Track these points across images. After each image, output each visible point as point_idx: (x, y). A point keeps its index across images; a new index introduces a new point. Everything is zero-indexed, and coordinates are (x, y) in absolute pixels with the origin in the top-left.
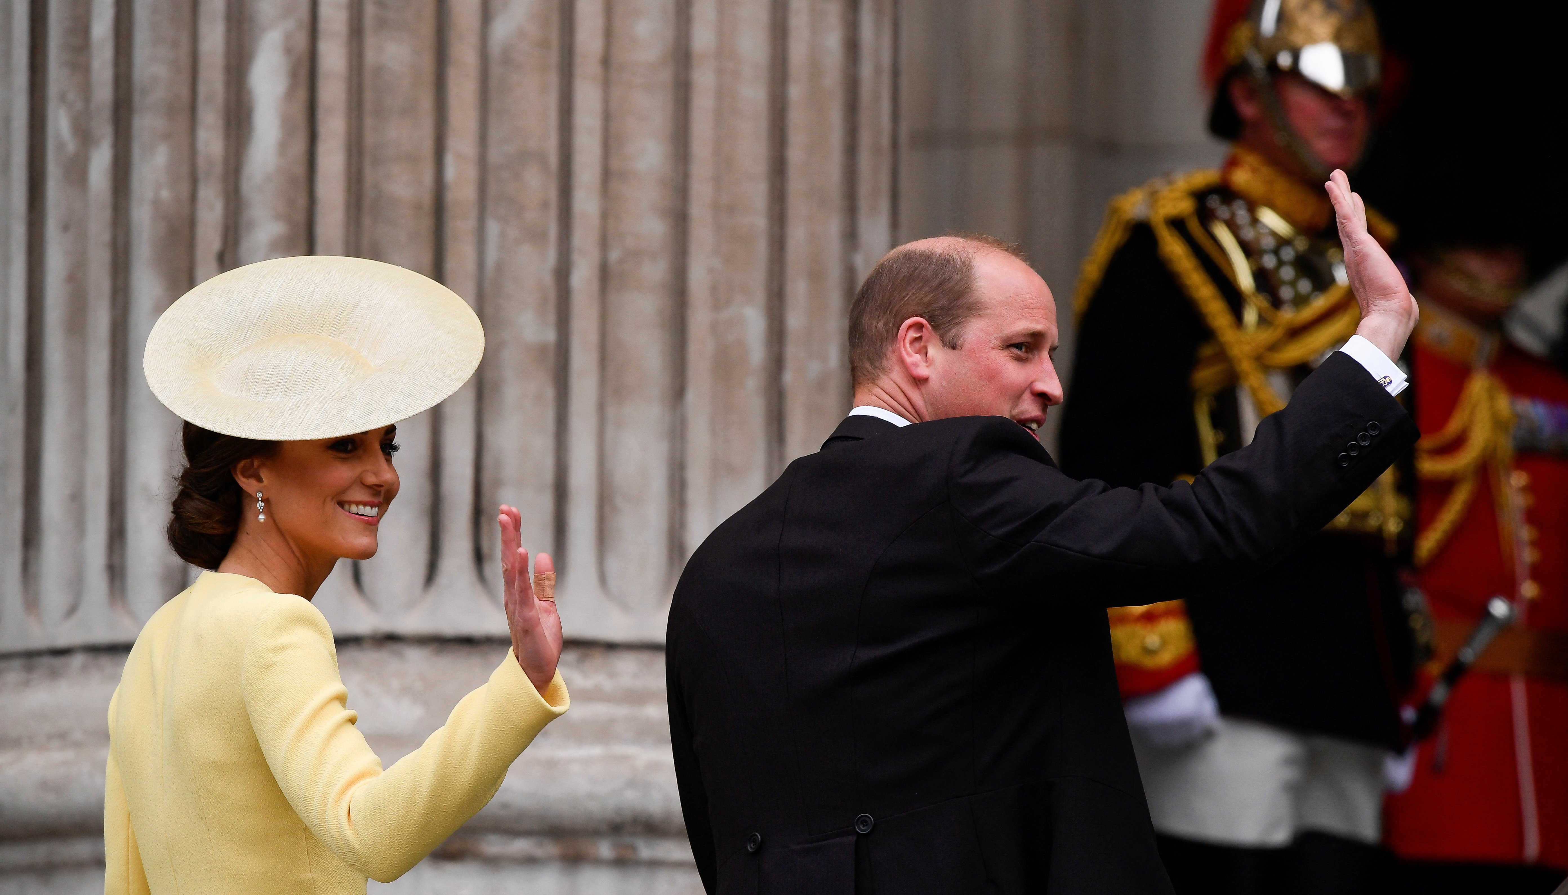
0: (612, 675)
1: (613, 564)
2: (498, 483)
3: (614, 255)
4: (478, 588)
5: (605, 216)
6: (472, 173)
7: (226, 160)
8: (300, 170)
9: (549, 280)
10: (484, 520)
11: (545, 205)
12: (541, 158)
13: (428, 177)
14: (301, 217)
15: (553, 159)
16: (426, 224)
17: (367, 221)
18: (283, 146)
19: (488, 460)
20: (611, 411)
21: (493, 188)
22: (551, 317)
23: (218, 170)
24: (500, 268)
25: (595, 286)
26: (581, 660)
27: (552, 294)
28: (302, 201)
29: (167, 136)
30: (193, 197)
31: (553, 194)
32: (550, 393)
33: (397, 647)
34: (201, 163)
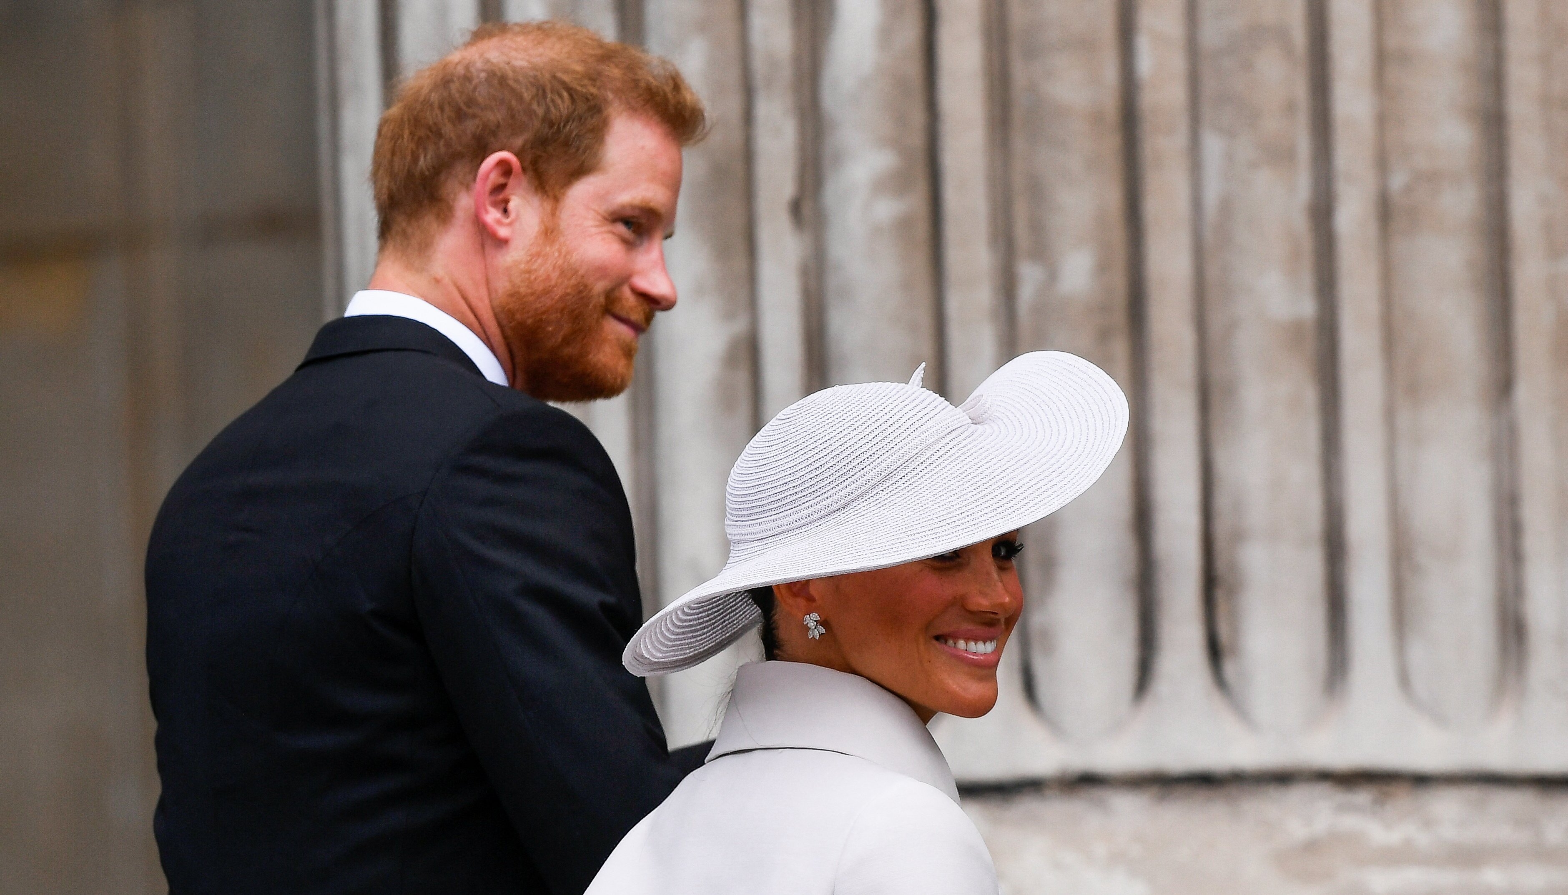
0: (1428, 824)
1: (1417, 653)
2: (1238, 536)
3: (1398, 181)
4: (1217, 700)
5: (1382, 120)
6: (1178, 63)
7: (797, 59)
8: (914, 69)
9: (1301, 223)
10: (1220, 595)
11: (1290, 108)
12: (1281, 34)
13: (1110, 73)
14: (917, 140)
15: (1299, 37)
16: (1112, 143)
17: (1019, 143)
18: (885, 34)
19: (1222, 502)
20: (1404, 419)
21: (1210, 86)
22: (1307, 279)
23: (786, 73)
24: (1226, 207)
25: (1372, 229)
26: (1380, 802)
27: (1307, 243)
28: (918, 117)
29: (703, 26)
30: (748, 118)
31: (1301, 91)
32: (1310, 395)
33: (1097, 793)
34: (759, 65)
